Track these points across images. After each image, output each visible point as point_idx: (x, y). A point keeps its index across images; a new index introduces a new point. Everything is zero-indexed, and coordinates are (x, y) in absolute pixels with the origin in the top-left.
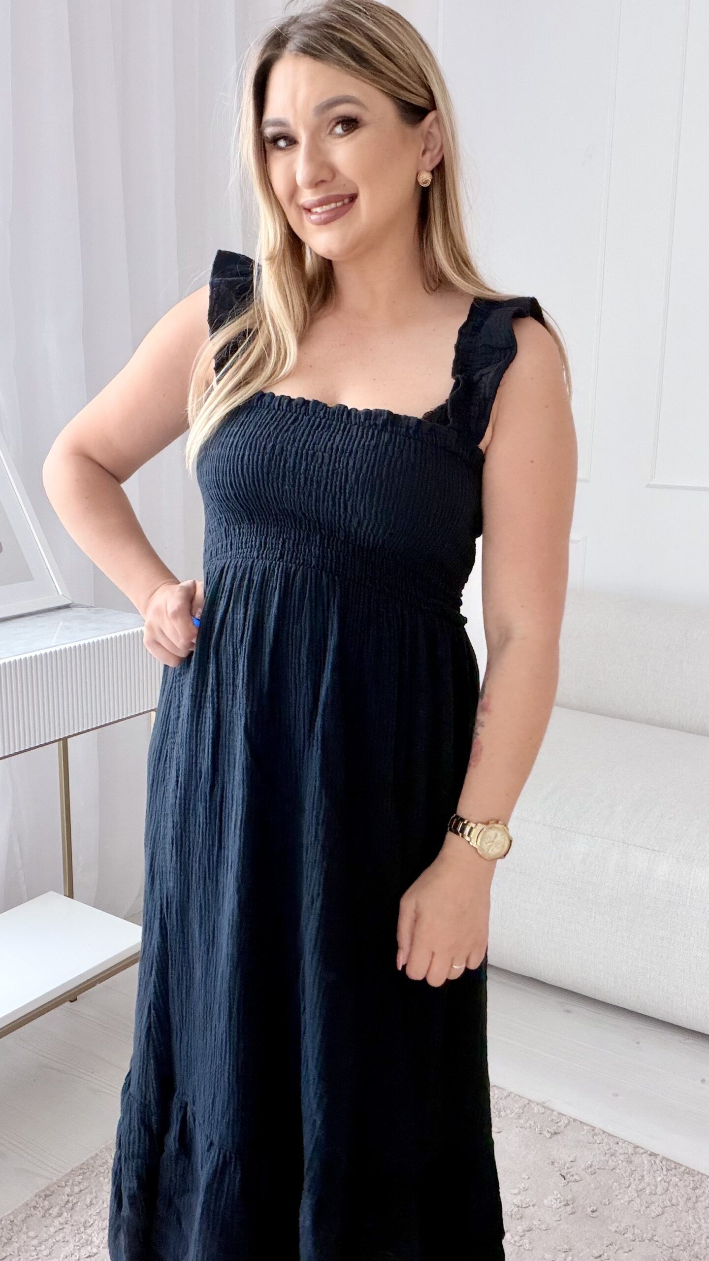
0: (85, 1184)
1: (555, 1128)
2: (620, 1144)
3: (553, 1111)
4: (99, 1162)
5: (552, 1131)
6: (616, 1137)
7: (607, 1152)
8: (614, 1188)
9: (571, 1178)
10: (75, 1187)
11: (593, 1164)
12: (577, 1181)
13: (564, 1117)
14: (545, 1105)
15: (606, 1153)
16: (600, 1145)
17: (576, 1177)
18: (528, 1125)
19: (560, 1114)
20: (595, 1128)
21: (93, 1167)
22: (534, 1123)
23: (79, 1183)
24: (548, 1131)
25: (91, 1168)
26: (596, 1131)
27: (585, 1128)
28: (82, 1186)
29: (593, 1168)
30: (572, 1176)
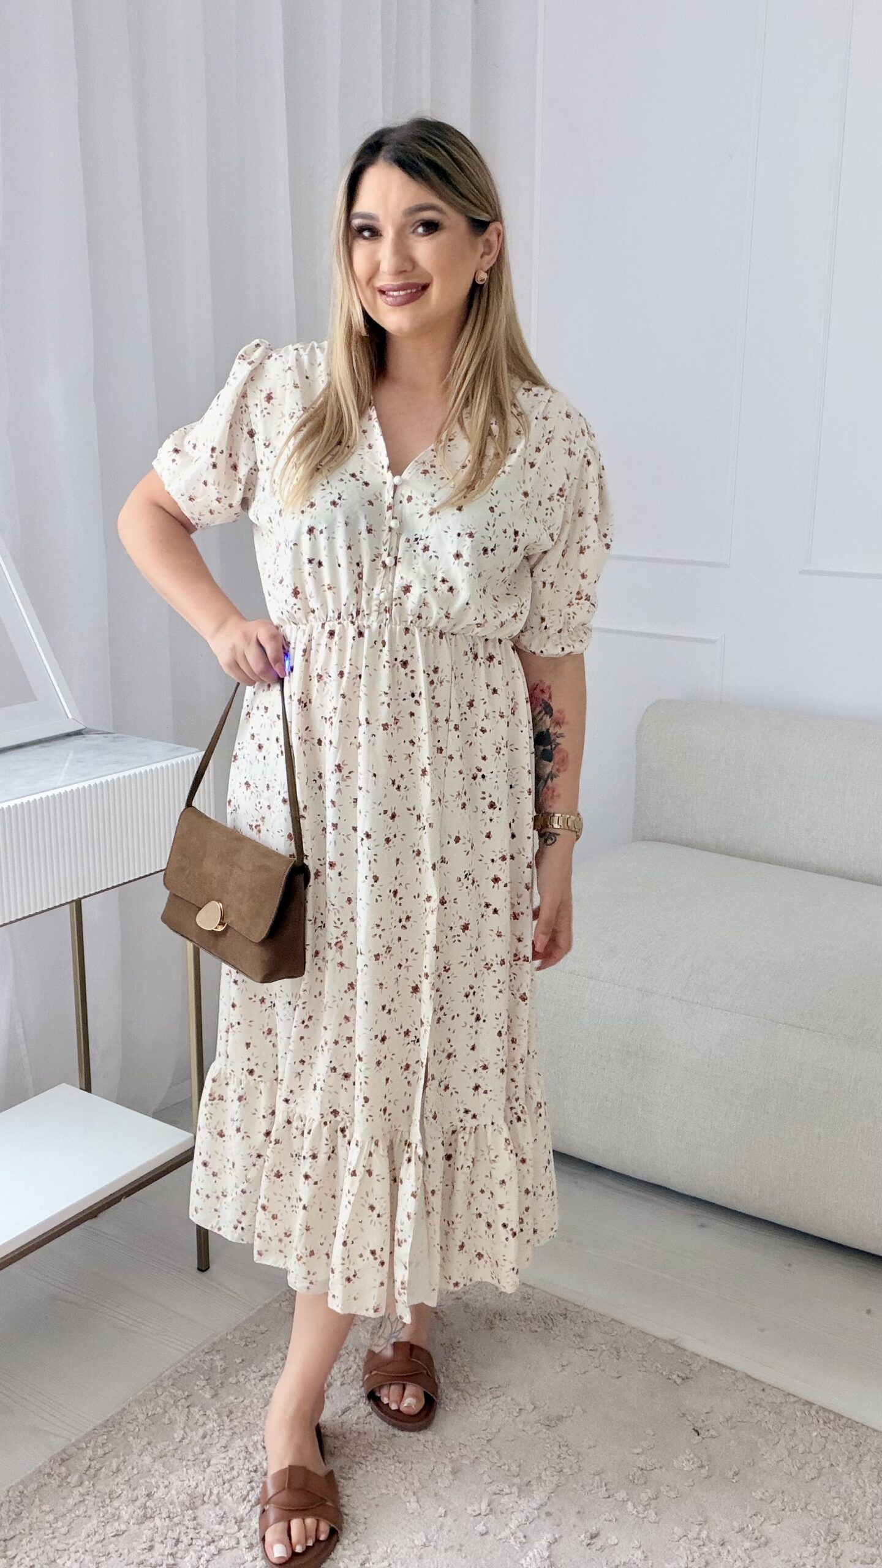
0: (110, 1445)
1: (687, 1372)
2: (768, 1391)
3: (685, 1350)
4: (129, 1417)
5: (684, 1376)
6: (762, 1382)
7: (750, 1400)
8: (759, 1445)
9: (707, 1433)
10: (99, 1450)
11: (734, 1416)
12: (713, 1437)
13: (698, 1358)
14: (675, 1343)
15: (749, 1402)
16: (743, 1392)
17: (714, 1433)
18: (654, 1368)
19: (693, 1353)
20: (736, 1371)
21: (119, 1424)
22: (662, 1365)
23: (103, 1444)
24: (679, 1376)
25: (117, 1426)
26: (738, 1375)
27: (724, 1371)
28: (106, 1448)
29: (734, 1420)
30: (708, 1430)
